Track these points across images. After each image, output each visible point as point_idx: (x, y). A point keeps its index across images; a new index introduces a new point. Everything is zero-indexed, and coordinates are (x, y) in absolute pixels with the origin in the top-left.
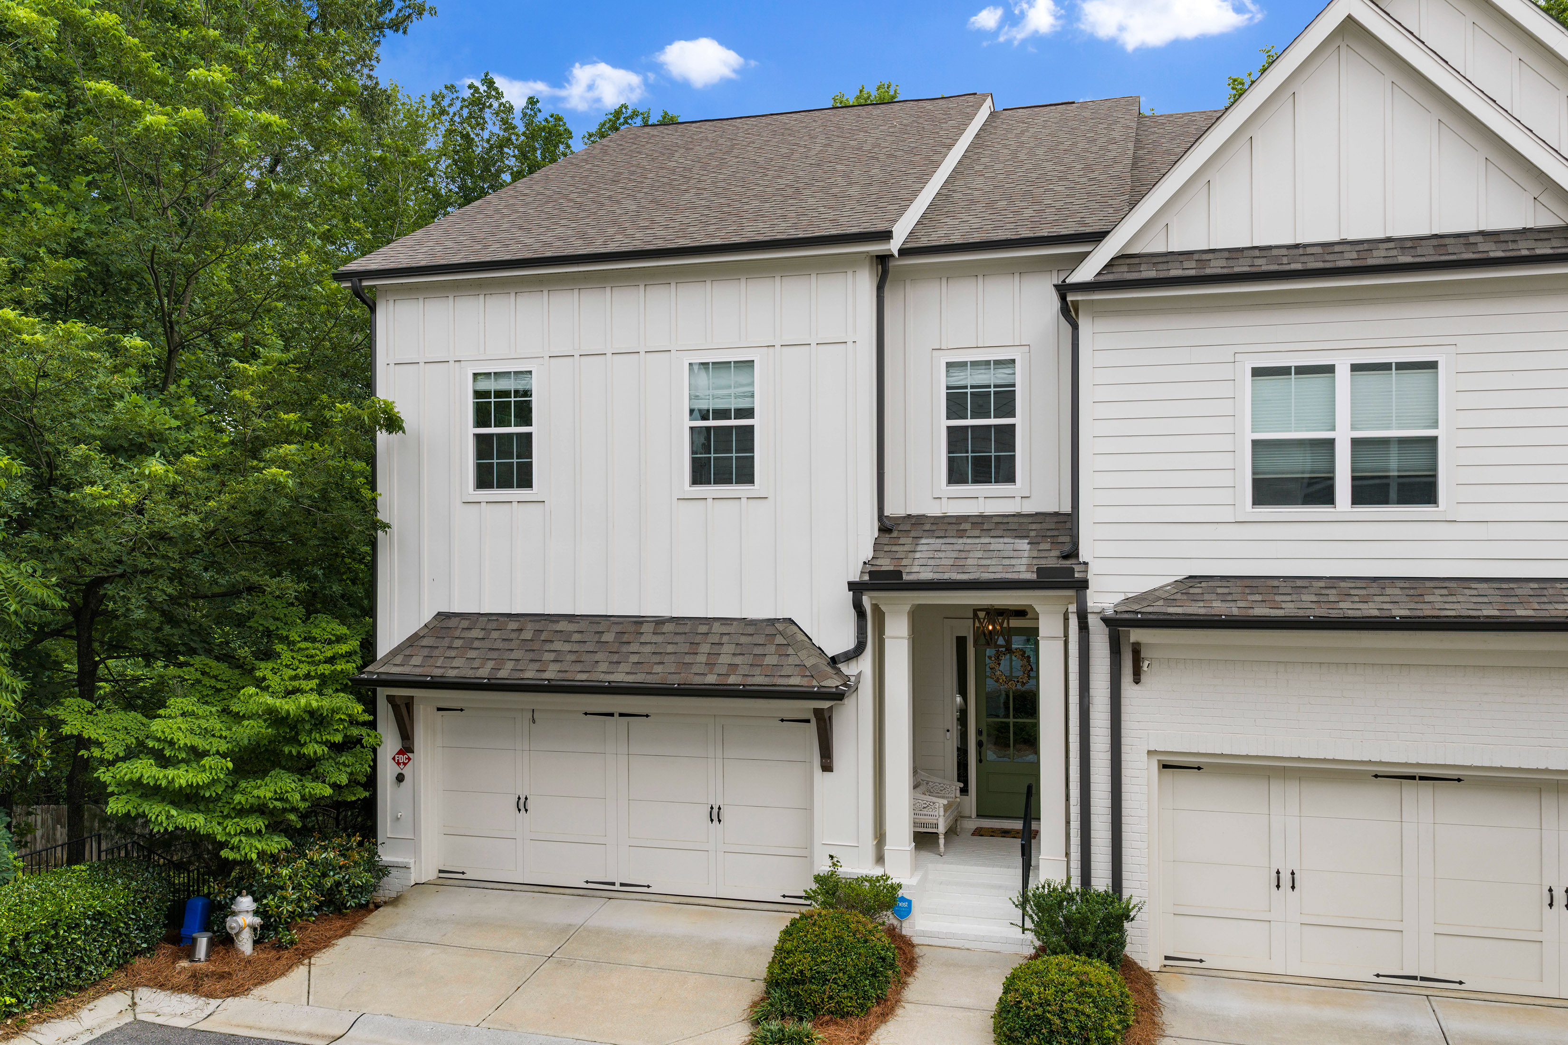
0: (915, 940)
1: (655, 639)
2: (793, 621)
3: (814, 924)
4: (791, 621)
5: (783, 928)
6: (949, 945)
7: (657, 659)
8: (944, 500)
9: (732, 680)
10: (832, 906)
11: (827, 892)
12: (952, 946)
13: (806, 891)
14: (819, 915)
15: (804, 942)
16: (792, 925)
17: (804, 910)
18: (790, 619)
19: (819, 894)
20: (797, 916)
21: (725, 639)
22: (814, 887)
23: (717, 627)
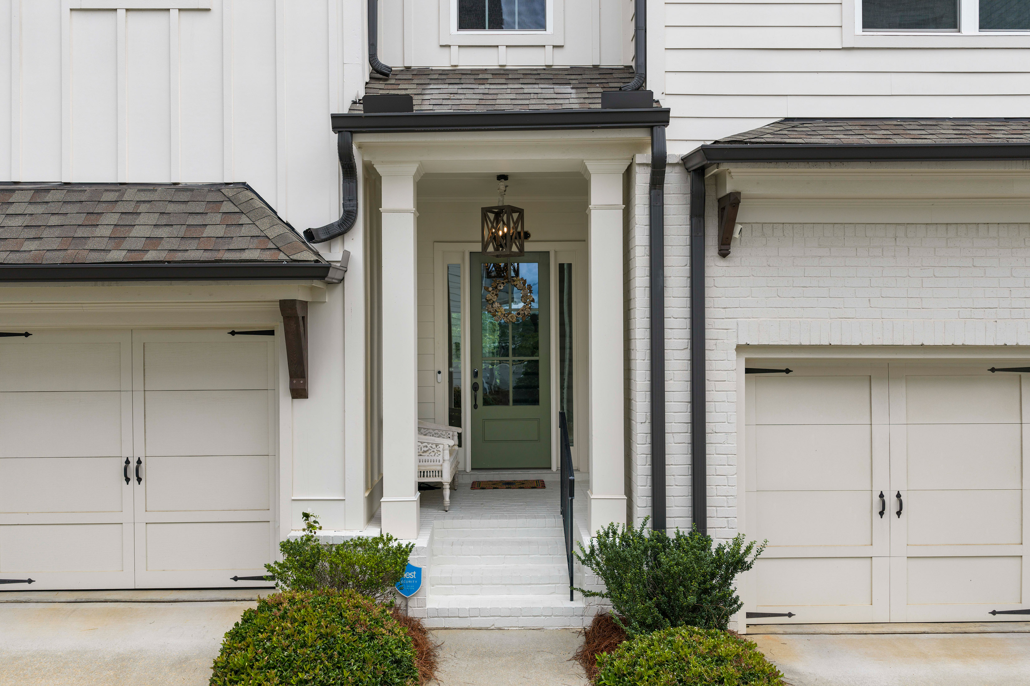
0: (427, 624)
1: (31, 209)
2: (248, 186)
3: (283, 618)
4: (246, 187)
5: (230, 627)
6: (473, 626)
7: (32, 233)
8: (454, 49)
9: (150, 256)
10: (310, 585)
11: (302, 565)
12: (478, 626)
13: (268, 567)
14: (292, 601)
15: (266, 650)
16: (245, 621)
17: (265, 595)
18: (244, 184)
19: (289, 569)
20: (254, 606)
21: (143, 208)
22: (281, 558)
23: (130, 194)
